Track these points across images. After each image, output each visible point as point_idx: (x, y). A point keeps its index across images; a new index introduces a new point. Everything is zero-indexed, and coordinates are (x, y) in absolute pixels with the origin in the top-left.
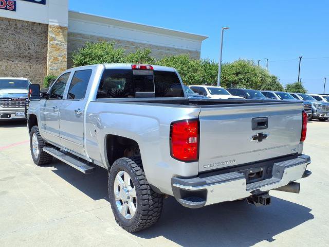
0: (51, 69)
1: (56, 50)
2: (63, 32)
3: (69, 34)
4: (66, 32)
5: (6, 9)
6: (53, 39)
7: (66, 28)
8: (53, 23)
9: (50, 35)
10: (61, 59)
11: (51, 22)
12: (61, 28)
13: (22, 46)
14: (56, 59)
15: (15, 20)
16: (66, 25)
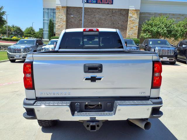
0: (129, 34)
1: (132, 23)
2: (137, 12)
3: (141, 14)
4: (139, 12)
5: (108, 4)
6: (131, 17)
7: (139, 10)
8: (132, 8)
9: (130, 15)
10: (135, 28)
11: (131, 8)
12: (136, 10)
13: (115, 22)
14: (132, 28)
15: (112, 9)
16: (139, 9)
